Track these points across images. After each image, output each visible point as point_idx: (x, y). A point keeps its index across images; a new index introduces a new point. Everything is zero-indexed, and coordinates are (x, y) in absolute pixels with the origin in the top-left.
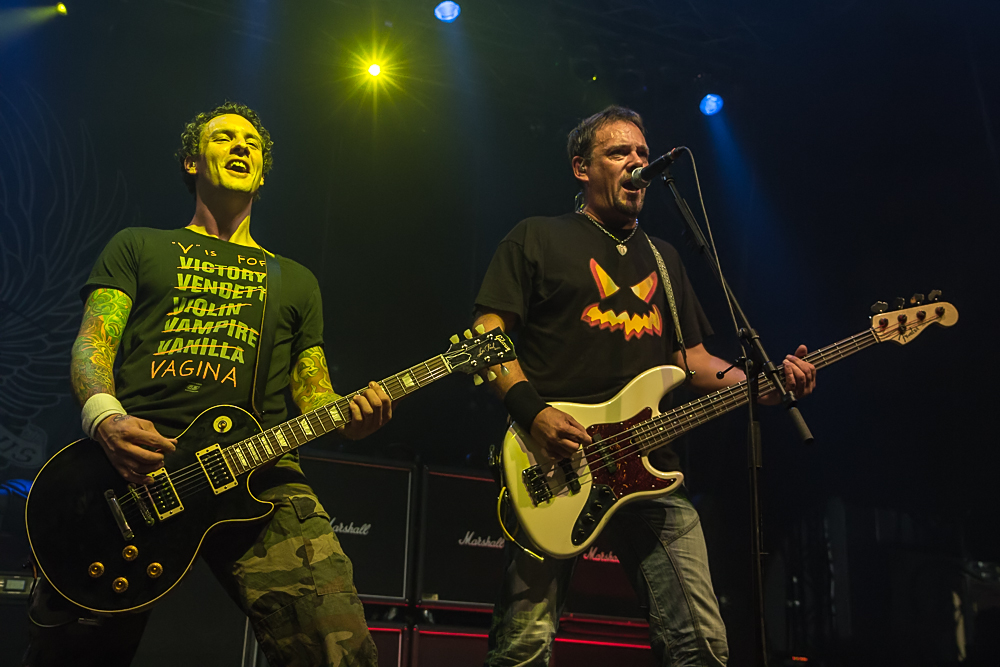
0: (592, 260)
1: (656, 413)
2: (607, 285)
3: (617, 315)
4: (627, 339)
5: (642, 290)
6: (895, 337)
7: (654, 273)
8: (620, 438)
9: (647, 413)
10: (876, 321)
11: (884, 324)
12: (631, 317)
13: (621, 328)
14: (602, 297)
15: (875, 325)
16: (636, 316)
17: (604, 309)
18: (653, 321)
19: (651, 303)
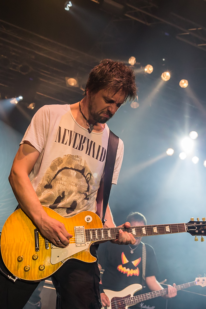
0: (123, 253)
1: (132, 296)
2: (125, 260)
3: (126, 269)
4: (128, 276)
5: (135, 263)
7: (140, 258)
8: (121, 301)
9: (129, 296)
11: (198, 281)
12: (130, 270)
13: (126, 273)
14: (123, 264)
15: (196, 280)
16: (132, 270)
17: (123, 267)
18: (136, 272)
19: (137, 267)
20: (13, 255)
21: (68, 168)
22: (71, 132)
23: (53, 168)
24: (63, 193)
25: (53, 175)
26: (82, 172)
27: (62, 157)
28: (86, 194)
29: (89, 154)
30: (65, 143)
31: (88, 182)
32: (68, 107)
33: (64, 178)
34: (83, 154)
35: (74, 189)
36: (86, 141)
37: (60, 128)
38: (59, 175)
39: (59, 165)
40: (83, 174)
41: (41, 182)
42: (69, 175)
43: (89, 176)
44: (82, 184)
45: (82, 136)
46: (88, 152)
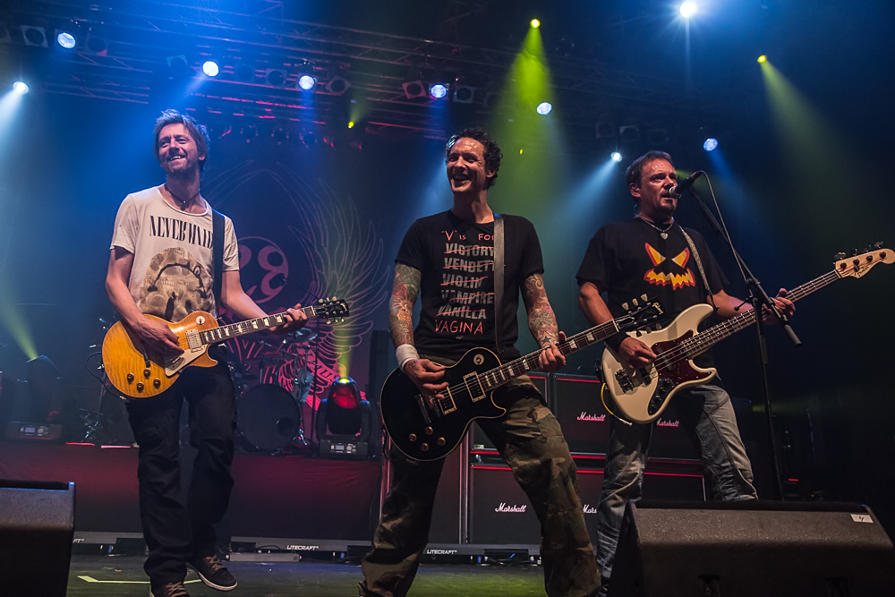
0: (647, 244)
1: (696, 333)
2: (658, 258)
3: (666, 275)
4: (674, 289)
5: (680, 260)
6: (852, 274)
7: (687, 249)
9: (690, 334)
10: (838, 265)
11: (843, 266)
12: (675, 276)
13: (670, 282)
14: (655, 266)
15: (837, 267)
16: (678, 275)
17: (657, 273)
18: (688, 278)
19: (686, 267)
20: (121, 374)
21: (171, 265)
22: (167, 219)
23: (154, 267)
24: (173, 294)
25: (156, 275)
26: (187, 266)
27: (162, 253)
28: (200, 291)
29: (193, 243)
30: (162, 234)
31: (198, 276)
32: (155, 188)
33: (170, 278)
34: (186, 244)
35: (184, 288)
36: (188, 227)
37: (152, 217)
38: (163, 275)
39: (160, 264)
40: (189, 269)
41: (142, 285)
42: (174, 273)
43: (198, 269)
44: (191, 280)
45: (181, 222)
46: (192, 239)
